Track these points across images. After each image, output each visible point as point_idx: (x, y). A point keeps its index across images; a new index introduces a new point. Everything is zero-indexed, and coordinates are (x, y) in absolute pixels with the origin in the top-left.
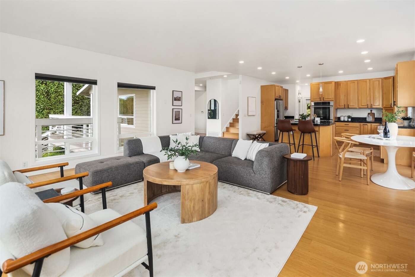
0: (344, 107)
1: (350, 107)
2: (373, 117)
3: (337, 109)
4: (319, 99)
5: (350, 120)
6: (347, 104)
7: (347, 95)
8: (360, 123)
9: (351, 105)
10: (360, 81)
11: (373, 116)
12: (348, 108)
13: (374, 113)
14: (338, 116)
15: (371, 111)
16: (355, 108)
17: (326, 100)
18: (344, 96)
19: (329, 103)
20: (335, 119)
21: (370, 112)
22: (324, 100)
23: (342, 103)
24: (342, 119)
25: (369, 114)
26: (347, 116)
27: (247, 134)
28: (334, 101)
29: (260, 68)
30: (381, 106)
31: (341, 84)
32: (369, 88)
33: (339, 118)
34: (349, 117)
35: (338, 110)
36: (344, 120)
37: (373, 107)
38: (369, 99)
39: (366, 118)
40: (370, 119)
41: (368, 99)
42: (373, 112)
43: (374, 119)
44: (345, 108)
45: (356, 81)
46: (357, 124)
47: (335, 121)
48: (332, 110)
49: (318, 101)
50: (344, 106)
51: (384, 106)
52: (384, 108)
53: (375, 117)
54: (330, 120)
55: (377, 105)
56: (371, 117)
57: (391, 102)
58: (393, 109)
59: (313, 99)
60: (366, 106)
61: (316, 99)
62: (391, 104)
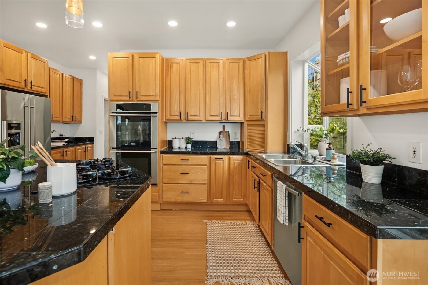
0: (178, 118)
1: (190, 118)
2: (226, 140)
3: (166, 123)
4: (127, 95)
5: (189, 146)
6: (184, 110)
7: (185, 91)
8: (209, 156)
9: (192, 114)
10: (207, 61)
11: (227, 138)
12: (187, 120)
13: (228, 132)
14: (169, 138)
15: (224, 127)
16: (200, 122)
17: (143, 99)
18: (180, 92)
19: (149, 106)
20: (162, 147)
21: (221, 130)
22: (139, 99)
23: (176, 109)
24: (176, 145)
25: (220, 133)
26: (185, 139)
28: (160, 102)
30: (241, 119)
31: (175, 65)
32: (223, 79)
33: (170, 143)
34: (188, 140)
35: (168, 125)
36: (179, 148)
37: (230, 118)
38: (223, 100)
39: (215, 143)
41: (222, 100)
42: (226, 130)
43: (229, 144)
44: (180, 121)
45: (201, 62)
46: (204, 159)
47: (162, 152)
48: (156, 124)
49: (125, 100)
50: (179, 115)
51: (248, 117)
52: (247, 121)
53: (230, 140)
54: (150, 148)
55: (236, 114)
56: (224, 140)
57: (261, 110)
58: (264, 125)
59: (115, 95)
60: (218, 116)
61: (121, 95)
62: (262, 113)
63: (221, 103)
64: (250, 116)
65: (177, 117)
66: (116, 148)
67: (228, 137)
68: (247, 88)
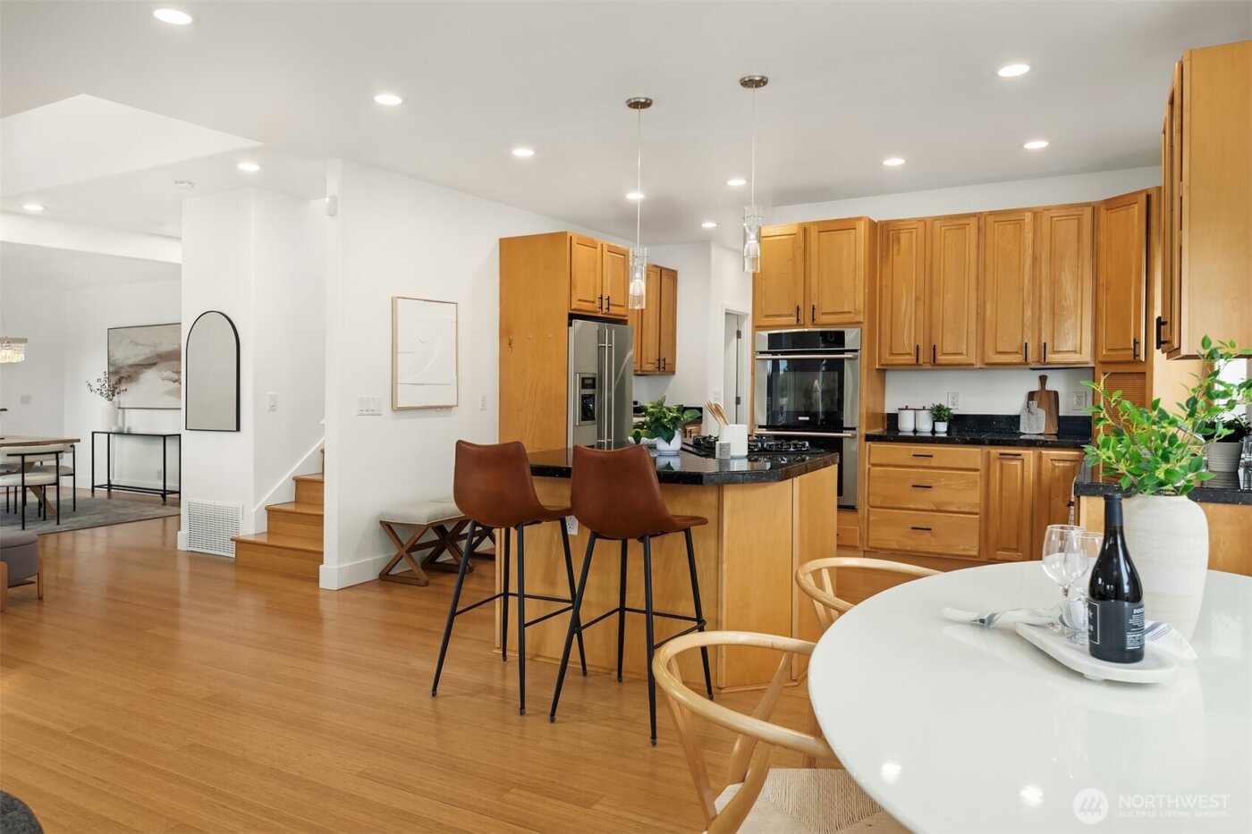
0: (911, 359)
1: (941, 359)
2: (1049, 415)
3: (882, 371)
4: (791, 315)
5: (942, 427)
6: (927, 340)
7: (928, 295)
8: (986, 449)
9: (949, 349)
10: (990, 219)
11: (1050, 408)
12: (935, 365)
13: (1056, 393)
14: (890, 408)
15: (1043, 379)
16: (967, 367)
17: (826, 323)
18: (917, 299)
19: (838, 338)
20: (868, 427)
21: (1036, 387)
22: (817, 321)
23: (907, 340)
24: (906, 425)
25: (1031, 395)
26: (932, 410)
27: (381, 522)
28: (865, 326)
29: (523, 152)
30: (1086, 356)
31: (904, 237)
32: (1035, 259)
33: (893, 419)
34: (938, 413)
35: (888, 376)
36: (915, 431)
37: (1052, 358)
38: (1033, 314)
39: (1014, 420)
40: (1035, 425)
41: (1028, 314)
42: (1050, 386)
43: (1056, 423)
44: (916, 366)
45: (973, 222)
46: (973, 455)
47: (869, 438)
49: (788, 324)
50: (913, 351)
51: (1104, 352)
52: (1104, 363)
53: (1061, 414)
54: (840, 428)
55: (1069, 347)
56: (1042, 413)
57: (1135, 334)
58: (1145, 373)
59: (767, 316)
60: (1017, 353)
61: (778, 316)
62: (1136, 343)
63: (1025, 319)
64: (1109, 350)
65: (908, 357)
66: (767, 427)
67: (1053, 407)
68: (1102, 279)
